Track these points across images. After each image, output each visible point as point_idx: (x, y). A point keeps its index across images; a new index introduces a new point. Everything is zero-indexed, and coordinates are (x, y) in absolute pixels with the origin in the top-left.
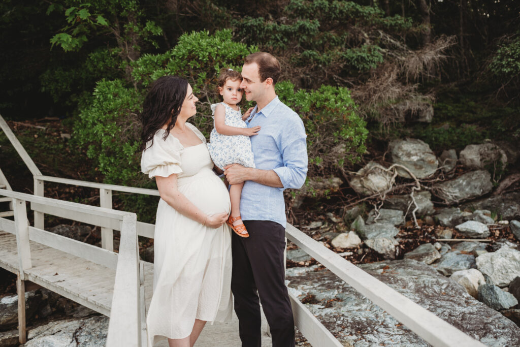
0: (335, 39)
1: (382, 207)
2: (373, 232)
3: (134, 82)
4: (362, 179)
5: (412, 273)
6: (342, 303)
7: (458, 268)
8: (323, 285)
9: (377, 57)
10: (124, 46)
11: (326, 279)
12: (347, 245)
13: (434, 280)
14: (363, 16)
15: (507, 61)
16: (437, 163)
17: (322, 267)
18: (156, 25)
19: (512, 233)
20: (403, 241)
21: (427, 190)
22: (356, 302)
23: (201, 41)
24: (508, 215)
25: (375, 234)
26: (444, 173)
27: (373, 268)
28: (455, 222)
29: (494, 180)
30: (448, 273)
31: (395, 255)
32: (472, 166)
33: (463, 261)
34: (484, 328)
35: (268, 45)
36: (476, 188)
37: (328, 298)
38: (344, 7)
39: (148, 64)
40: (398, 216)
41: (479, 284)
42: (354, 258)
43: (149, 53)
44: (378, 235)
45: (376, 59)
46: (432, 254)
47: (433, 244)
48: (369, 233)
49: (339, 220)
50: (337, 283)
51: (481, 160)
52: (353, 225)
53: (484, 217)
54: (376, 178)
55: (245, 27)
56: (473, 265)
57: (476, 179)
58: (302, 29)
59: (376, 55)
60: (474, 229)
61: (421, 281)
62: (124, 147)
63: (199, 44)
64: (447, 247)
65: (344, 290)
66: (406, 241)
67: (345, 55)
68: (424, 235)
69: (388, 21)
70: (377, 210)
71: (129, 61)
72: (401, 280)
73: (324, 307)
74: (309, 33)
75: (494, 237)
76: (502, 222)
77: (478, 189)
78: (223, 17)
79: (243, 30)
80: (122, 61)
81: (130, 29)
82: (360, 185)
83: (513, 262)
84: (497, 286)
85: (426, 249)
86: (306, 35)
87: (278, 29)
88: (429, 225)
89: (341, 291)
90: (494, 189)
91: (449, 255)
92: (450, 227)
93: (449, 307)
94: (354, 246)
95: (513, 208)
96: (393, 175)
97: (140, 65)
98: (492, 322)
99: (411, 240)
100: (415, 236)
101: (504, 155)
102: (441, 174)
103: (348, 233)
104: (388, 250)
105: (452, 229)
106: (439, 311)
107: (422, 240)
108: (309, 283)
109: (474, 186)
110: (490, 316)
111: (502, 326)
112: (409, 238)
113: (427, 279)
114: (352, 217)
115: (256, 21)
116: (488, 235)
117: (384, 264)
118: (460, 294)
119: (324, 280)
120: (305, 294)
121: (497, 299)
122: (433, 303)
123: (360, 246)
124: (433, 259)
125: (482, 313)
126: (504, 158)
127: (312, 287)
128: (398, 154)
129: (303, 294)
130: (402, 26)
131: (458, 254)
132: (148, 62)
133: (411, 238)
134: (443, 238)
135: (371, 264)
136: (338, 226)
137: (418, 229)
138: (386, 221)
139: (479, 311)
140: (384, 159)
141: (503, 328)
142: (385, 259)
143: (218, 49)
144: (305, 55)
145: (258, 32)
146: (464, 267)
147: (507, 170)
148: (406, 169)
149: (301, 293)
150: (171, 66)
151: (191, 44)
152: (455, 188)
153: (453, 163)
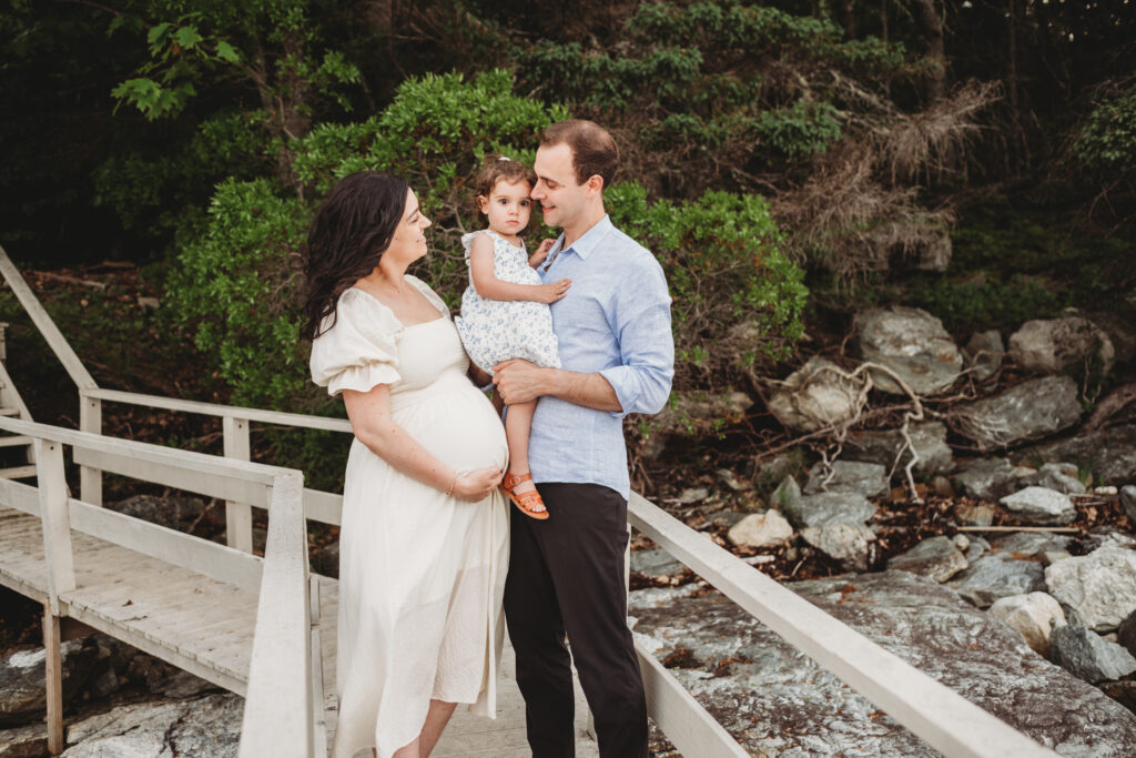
0: (736, 89)
1: (839, 458)
2: (818, 511)
3: (298, 184)
4: (795, 395)
5: (904, 600)
6: (752, 667)
7: (1005, 591)
8: (709, 628)
9: (828, 127)
10: (276, 106)
11: (715, 613)
12: (761, 539)
13: (954, 616)
14: (798, 39)
15: (1113, 135)
16: (959, 359)
17: (709, 588)
18: (345, 61)
19: (1124, 513)
20: (886, 530)
21: (937, 419)
22: (783, 665)
23: (445, 93)
24: (1117, 475)
25: (823, 516)
26: (976, 381)
27: (820, 590)
28: (1000, 490)
29: (1085, 398)
30: (984, 602)
31: (868, 562)
32: (1037, 367)
33: (1017, 574)
34: (1064, 723)
35: (590, 104)
36: (1045, 415)
37: (720, 655)
38: (756, 19)
39: (328, 145)
40: (874, 478)
41: (1052, 625)
42: (778, 568)
43: (331, 122)
44: (829, 517)
45: (825, 133)
46: (948, 561)
47: (951, 537)
48: (809, 513)
49: (745, 485)
50: (740, 622)
51: (1056, 354)
52: (776, 496)
53: (1064, 478)
54: (826, 393)
55: (539, 64)
56: (1039, 584)
57: (1046, 395)
58: (665, 68)
59: (825, 123)
60: (1040, 505)
61: (924, 619)
62: (276, 327)
63: (440, 100)
64: (982, 544)
65: (757, 637)
66: (892, 531)
67: (757, 125)
68: (931, 518)
69: (852, 50)
70: (828, 464)
71: (285, 138)
72: (881, 616)
73: (711, 675)
74: (679, 76)
75: (1086, 523)
76: (1100, 490)
77: (1049, 417)
78: (492, 41)
79: (535, 70)
80: (271, 139)
81: (290, 69)
82: (790, 409)
83: (1127, 578)
84: (1091, 629)
85: (935, 549)
86: (674, 82)
87: (611, 69)
88: (942, 496)
89: (748, 640)
90: (1086, 417)
91: (986, 561)
92: (988, 501)
93: (987, 676)
94: (777, 542)
95: (1126, 458)
96: (862, 387)
97: (310, 147)
98: (1080, 709)
99: (902, 530)
100: (911, 520)
101: (1108, 344)
102: (968, 385)
103: (764, 513)
104: (852, 551)
105: (992, 506)
106: (965, 684)
107: (926, 528)
108: (679, 623)
109: (1041, 410)
110: (1076, 697)
111: (1102, 718)
112: (897, 524)
113: (938, 614)
114: (774, 477)
115: (564, 51)
116: (1072, 518)
117: (844, 583)
118: (1011, 647)
119: (712, 616)
120: (670, 648)
121: (1091, 658)
122: (951, 668)
123: (790, 541)
124: (951, 571)
125: (1059, 690)
126: (1108, 350)
127: (685, 631)
128: (873, 340)
129: (666, 647)
130: (883, 60)
131: (1005, 560)
132: (328, 141)
133: (902, 526)
134: (973, 524)
135: (816, 582)
136: (743, 498)
137: (917, 505)
138: (848, 488)
139: (1052, 685)
140: (842, 351)
141: (1106, 723)
142: (845, 571)
143: (482, 111)
144: (669, 126)
145: (568, 74)
146: (1018, 589)
147: (1113, 375)
148: (891, 372)
149: (661, 646)
150: (380, 149)
151: (422, 102)
152: (999, 414)
153: (994, 360)
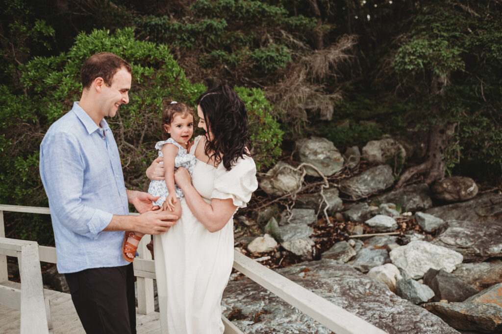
0: (243, 38)
1: (294, 207)
2: (288, 233)
3: (24, 88)
4: (272, 179)
5: (333, 274)
6: (271, 316)
7: (374, 264)
8: (247, 297)
9: (286, 56)
10: (10, 48)
11: (249, 289)
12: (263, 249)
13: (357, 280)
14: (270, 16)
15: (410, 58)
16: (342, 160)
17: (242, 275)
18: (47, 24)
19: (417, 224)
20: (318, 240)
21: (335, 187)
22: (286, 313)
23: (104, 40)
24: (411, 207)
25: (290, 235)
26: (350, 169)
27: (294, 272)
28: (364, 218)
29: (395, 174)
30: (365, 270)
31: (312, 256)
32: (374, 161)
33: (378, 258)
34: (415, 328)
35: (175, 46)
36: (380, 182)
37: (255, 311)
38: (250, 6)
39: (39, 68)
40: (310, 215)
41: (396, 278)
42: (273, 262)
43: (40, 56)
44: (293, 236)
45: (285, 59)
46: (348, 252)
47: (347, 241)
48: (284, 235)
49: (252, 223)
50: (262, 293)
51: (382, 155)
52: (267, 227)
53: (390, 210)
54: (286, 178)
55: (148, 26)
56: (387, 260)
57: (379, 174)
58: (210, 28)
59: (284, 54)
60: (383, 223)
61: (345, 283)
62: (16, 162)
63: (102, 42)
64: (361, 243)
65: (271, 300)
66: (321, 240)
67: (253, 55)
68: (337, 232)
69: (293, 21)
70: (289, 211)
71: (17, 65)
72: (325, 283)
73: (252, 322)
74: (216, 32)
75: (402, 230)
76: (405, 214)
77: (382, 183)
78: (123, 16)
79: (146, 29)
80: (8, 65)
81: (17, 29)
82: (270, 186)
83: (425, 254)
84: (413, 279)
85: (341, 247)
86: (214, 34)
87: (183, 29)
88: (339, 222)
89: (267, 301)
90: (396, 182)
91: (363, 251)
92: (360, 223)
93: (379, 309)
94: (271, 249)
95: (415, 199)
96: (301, 174)
97: (29, 69)
98: (420, 320)
99: (325, 239)
100: (328, 235)
101: (403, 150)
102: (346, 171)
103: (263, 236)
104: (305, 251)
105: (362, 225)
106: (369, 313)
107: (336, 238)
108: (232, 295)
109: (378, 180)
110: (418, 314)
111: (430, 323)
112: (323, 237)
113: (351, 280)
114: (265, 219)
115: (161, 20)
116: (396, 228)
117: (304, 267)
118: (384, 292)
119: (248, 291)
120: (230, 309)
121: (416, 293)
122: (361, 306)
123: (277, 249)
124: (350, 257)
125: (410, 312)
126: (404, 153)
127: (236, 300)
128: (305, 153)
129: (228, 309)
130: (307, 25)
131: (371, 250)
132: (39, 66)
133: (325, 237)
134: (355, 234)
135: (291, 268)
136: (252, 229)
137: (330, 227)
138: (299, 221)
139: (406, 310)
140: (292, 158)
141: (432, 326)
142: (303, 261)
143: (124, 48)
144: (213, 56)
145: (163, 31)
146: (379, 263)
147: (406, 163)
148: (314, 167)
149: (225, 308)
150: (70, 67)
151: (93, 43)
152: (361, 183)
153: (357, 159)
